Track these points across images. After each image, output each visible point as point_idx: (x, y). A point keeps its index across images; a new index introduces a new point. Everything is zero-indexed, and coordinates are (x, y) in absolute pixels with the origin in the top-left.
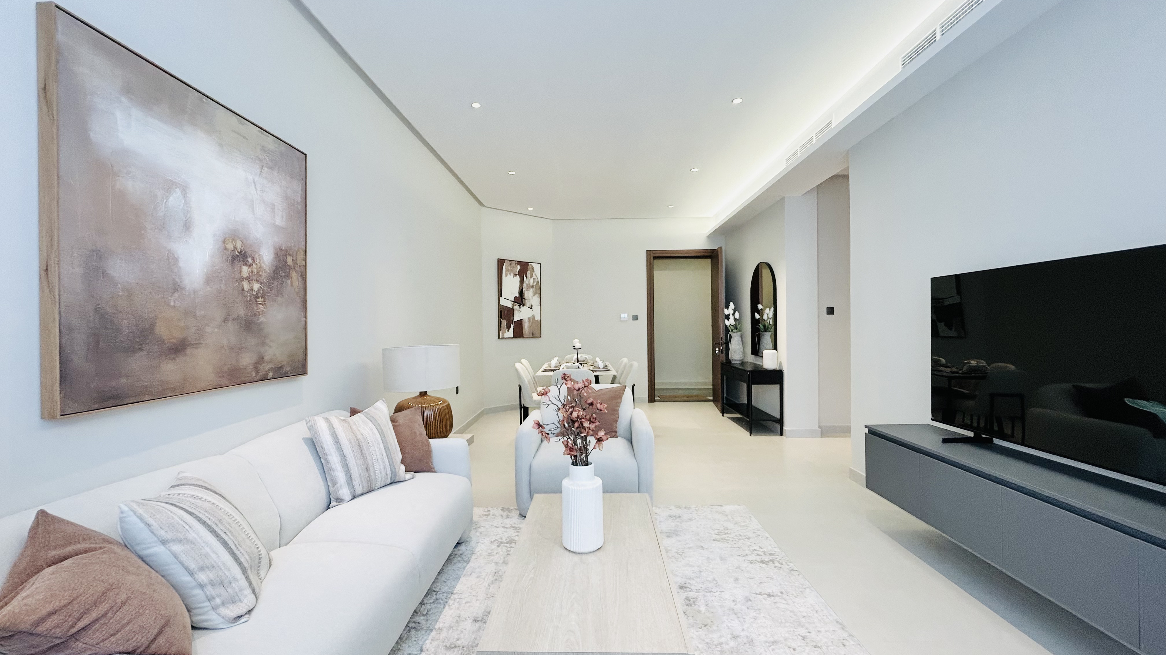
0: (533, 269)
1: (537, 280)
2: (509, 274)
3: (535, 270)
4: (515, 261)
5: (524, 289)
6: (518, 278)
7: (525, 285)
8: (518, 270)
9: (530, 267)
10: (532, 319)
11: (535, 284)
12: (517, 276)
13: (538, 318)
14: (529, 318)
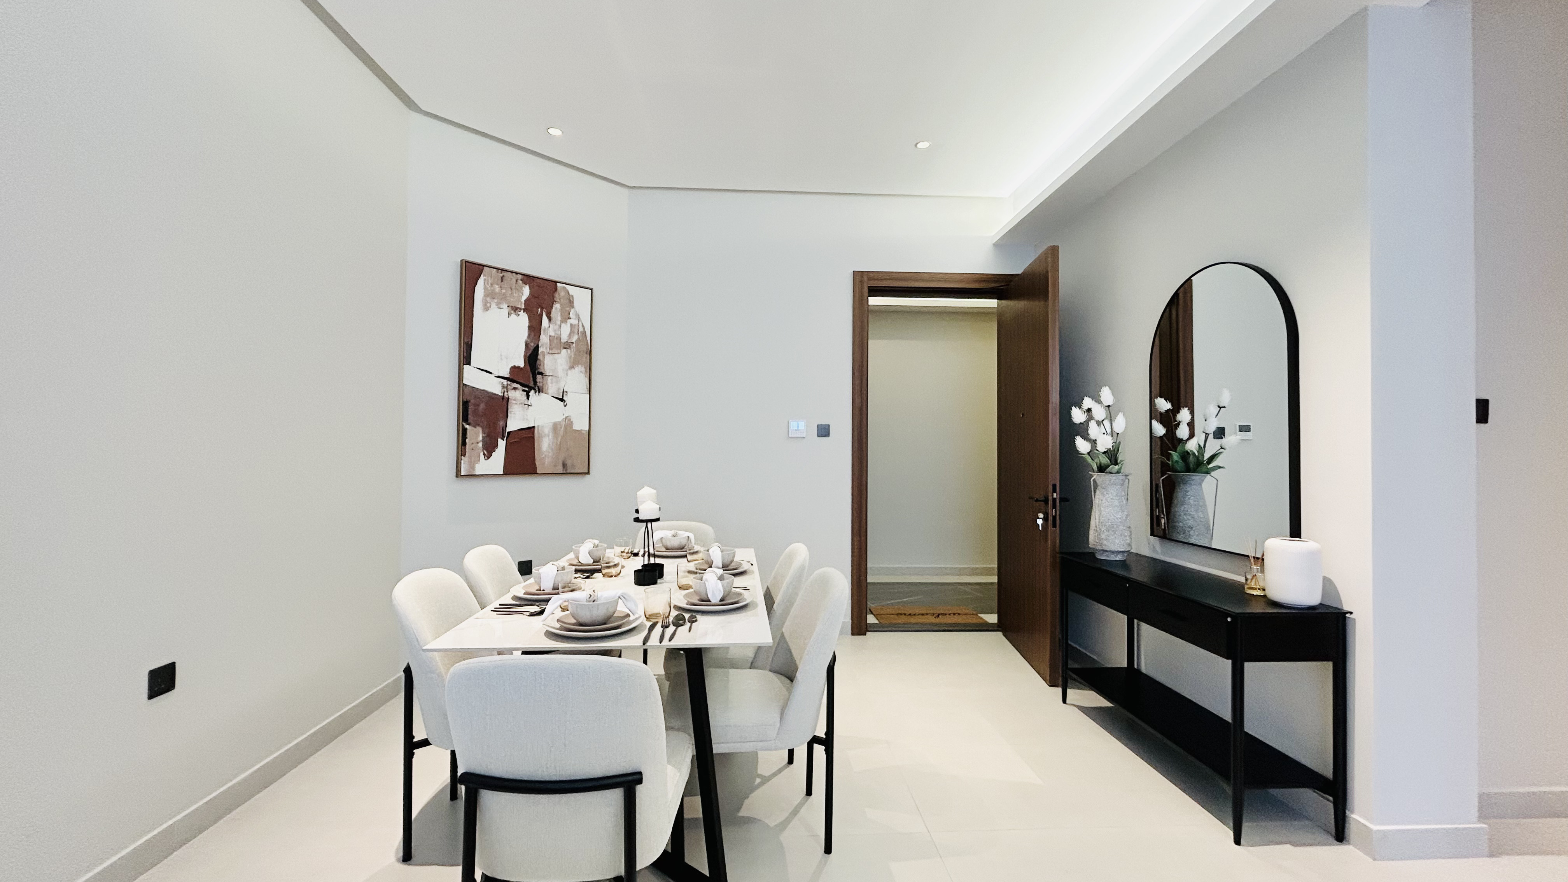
0: (571, 302)
1: (581, 329)
2: (494, 305)
3: (576, 304)
4: (517, 273)
5: (540, 350)
6: (523, 319)
7: (544, 339)
8: (524, 298)
9: (560, 294)
10: (564, 429)
11: (575, 338)
12: (522, 313)
13: (581, 425)
14: (555, 427)
